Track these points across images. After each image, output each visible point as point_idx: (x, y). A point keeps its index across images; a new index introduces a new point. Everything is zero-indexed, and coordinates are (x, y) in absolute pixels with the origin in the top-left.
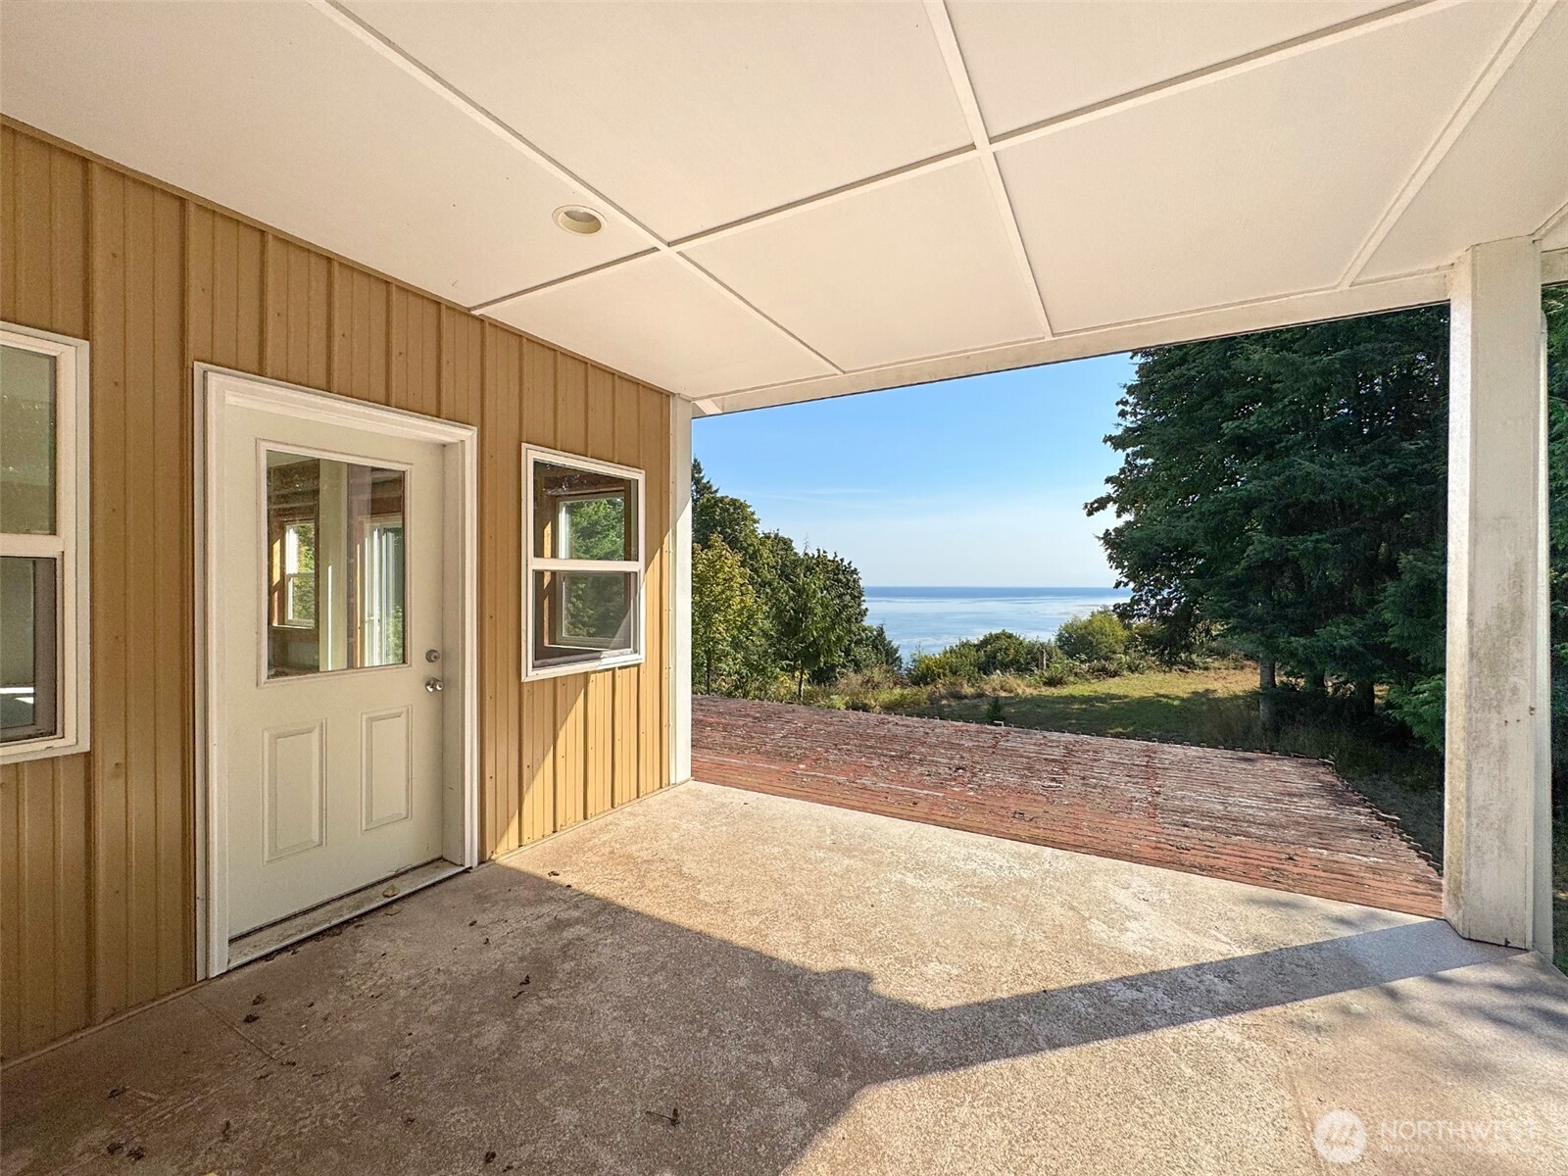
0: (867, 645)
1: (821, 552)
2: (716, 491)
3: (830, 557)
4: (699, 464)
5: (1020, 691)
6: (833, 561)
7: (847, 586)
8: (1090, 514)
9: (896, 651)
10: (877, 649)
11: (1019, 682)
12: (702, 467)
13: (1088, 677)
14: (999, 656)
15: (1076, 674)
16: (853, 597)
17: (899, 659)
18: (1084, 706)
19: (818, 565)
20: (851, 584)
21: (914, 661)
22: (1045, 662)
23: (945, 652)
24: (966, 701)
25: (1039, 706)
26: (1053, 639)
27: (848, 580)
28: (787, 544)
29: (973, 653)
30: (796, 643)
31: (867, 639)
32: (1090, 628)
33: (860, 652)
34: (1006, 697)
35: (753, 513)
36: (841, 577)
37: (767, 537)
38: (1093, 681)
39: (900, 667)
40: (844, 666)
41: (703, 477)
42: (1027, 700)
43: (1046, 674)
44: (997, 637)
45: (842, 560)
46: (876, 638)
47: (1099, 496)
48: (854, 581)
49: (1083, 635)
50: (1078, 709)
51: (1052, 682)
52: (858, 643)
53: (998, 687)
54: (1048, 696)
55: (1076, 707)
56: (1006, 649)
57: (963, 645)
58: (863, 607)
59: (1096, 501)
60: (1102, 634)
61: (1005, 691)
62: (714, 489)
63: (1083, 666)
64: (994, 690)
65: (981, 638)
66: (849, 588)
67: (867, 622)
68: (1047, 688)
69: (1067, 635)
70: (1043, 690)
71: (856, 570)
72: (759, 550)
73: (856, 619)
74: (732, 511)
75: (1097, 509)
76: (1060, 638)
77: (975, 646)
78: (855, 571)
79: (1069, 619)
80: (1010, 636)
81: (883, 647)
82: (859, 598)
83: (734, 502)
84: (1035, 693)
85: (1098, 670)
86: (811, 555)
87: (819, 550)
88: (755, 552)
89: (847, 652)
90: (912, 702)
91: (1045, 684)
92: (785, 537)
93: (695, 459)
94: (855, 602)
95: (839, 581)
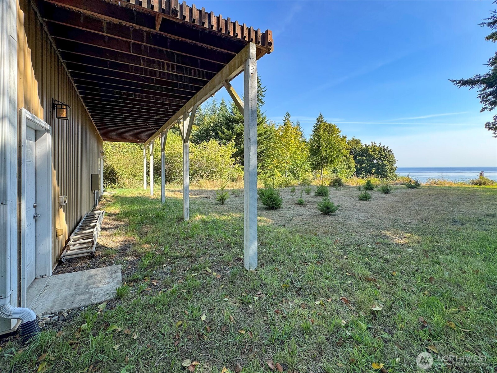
1: (374, 144)
3: (378, 146)
7: (385, 157)
12: (323, 117)
19: (371, 148)
27: (386, 155)
28: (358, 142)
41: (323, 120)
45: (384, 147)
48: (390, 155)
58: (395, 166)
66: (387, 158)
71: (390, 150)
73: (390, 171)
74: (329, 128)
78: (390, 151)
83: (330, 125)
86: (368, 145)
87: (372, 143)
92: (357, 139)
93: (320, 114)
94: (390, 164)
95: (381, 155)
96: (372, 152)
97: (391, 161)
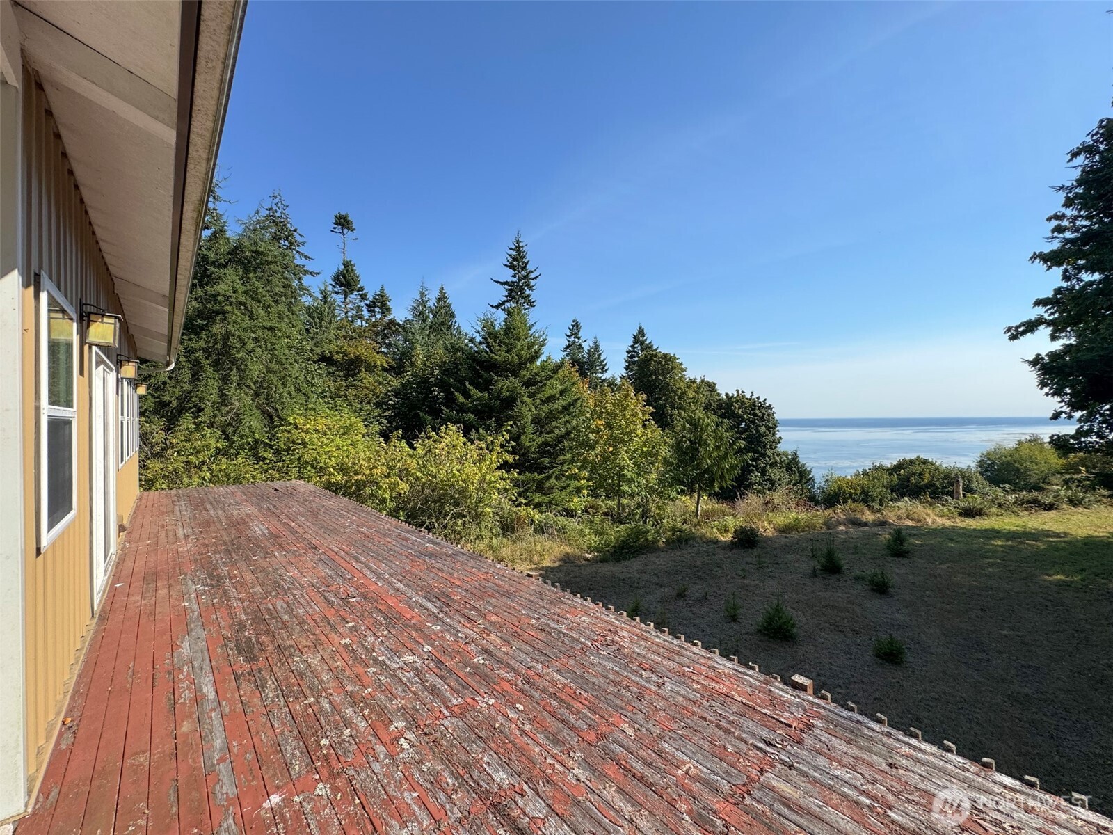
0: (782, 467)
1: (740, 392)
2: (656, 349)
3: (748, 396)
4: (643, 330)
5: (929, 521)
6: (750, 399)
7: (762, 418)
8: (1013, 338)
9: (810, 472)
10: (792, 470)
11: (930, 512)
12: (645, 332)
13: (1016, 509)
14: (913, 480)
15: (1000, 505)
16: (769, 428)
17: (812, 479)
18: (1010, 543)
19: (737, 402)
20: (766, 417)
21: (827, 481)
22: (961, 492)
23: (858, 475)
24: (866, 528)
25: (951, 539)
26: (973, 465)
27: (764, 415)
28: (711, 387)
29: (886, 476)
30: (692, 471)
31: (781, 462)
32: (1017, 456)
33: (775, 473)
34: (912, 527)
35: (681, 364)
36: (757, 411)
37: (693, 382)
38: (1021, 514)
39: (813, 486)
40: (760, 484)
41: (646, 340)
42: (936, 532)
43: (962, 505)
44: (912, 462)
45: (758, 398)
46: (791, 462)
47: (1026, 319)
48: (769, 415)
49: (1008, 462)
50: (1001, 546)
51: (968, 513)
52: (773, 465)
53: (904, 516)
54: (963, 528)
55: (1000, 543)
56: (921, 473)
57: (876, 469)
58: (777, 436)
59: (1022, 325)
60: (1032, 462)
61: (912, 520)
62: (655, 347)
63: (1009, 497)
64: (899, 518)
65: (895, 463)
66: (765, 420)
67: (781, 448)
68: (963, 519)
69: (989, 462)
70: (958, 520)
71: (770, 405)
72: (685, 392)
73: (771, 445)
74: (663, 363)
75: (1024, 333)
76: (981, 464)
77: (888, 470)
78: (769, 407)
79: (991, 447)
80: (925, 462)
81: (798, 469)
82: (773, 428)
83: (665, 356)
84: (948, 523)
85: (1028, 502)
86: (731, 395)
87: (738, 391)
88: (682, 394)
89: (763, 472)
90: (807, 526)
91: (960, 514)
92: (710, 381)
93: (640, 328)
94: (770, 432)
95: (755, 415)
96: (739, 408)
97: (772, 428)
